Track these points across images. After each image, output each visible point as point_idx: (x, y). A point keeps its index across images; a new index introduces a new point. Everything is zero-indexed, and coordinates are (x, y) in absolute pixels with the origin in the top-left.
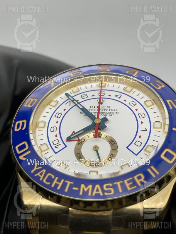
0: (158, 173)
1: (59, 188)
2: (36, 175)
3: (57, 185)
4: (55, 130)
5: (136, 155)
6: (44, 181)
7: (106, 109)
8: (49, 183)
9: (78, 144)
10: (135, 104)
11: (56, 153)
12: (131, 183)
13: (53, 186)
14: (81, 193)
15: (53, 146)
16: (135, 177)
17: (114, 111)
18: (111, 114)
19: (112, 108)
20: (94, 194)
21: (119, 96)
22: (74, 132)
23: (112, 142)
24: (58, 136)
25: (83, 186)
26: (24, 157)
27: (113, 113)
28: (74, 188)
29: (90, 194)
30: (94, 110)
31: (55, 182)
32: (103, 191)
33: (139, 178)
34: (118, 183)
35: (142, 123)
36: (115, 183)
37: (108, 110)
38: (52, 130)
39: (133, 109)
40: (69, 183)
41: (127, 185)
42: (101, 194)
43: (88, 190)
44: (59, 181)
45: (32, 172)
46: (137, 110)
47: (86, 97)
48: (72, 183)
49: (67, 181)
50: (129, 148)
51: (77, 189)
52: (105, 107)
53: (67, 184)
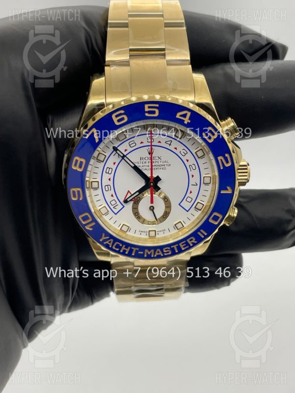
0: (206, 234)
1: (127, 253)
2: (105, 243)
3: (124, 251)
4: (109, 189)
5: (187, 211)
6: (114, 248)
7: (157, 160)
8: (118, 249)
9: (135, 203)
10: (186, 153)
11: (116, 214)
12: (185, 245)
13: (121, 251)
14: (145, 256)
15: (112, 207)
16: (188, 240)
17: (165, 163)
18: (162, 167)
19: (163, 159)
20: (155, 256)
21: (169, 143)
22: (129, 192)
23: (166, 199)
24: (114, 195)
25: (146, 251)
26: (91, 227)
27: (164, 165)
28: (140, 253)
29: (152, 256)
30: (145, 162)
31: (123, 248)
32: (163, 253)
33: (191, 240)
34: (175, 247)
35: (193, 176)
36: (172, 247)
37: (159, 162)
38: (107, 190)
39: (184, 159)
40: (135, 249)
41: (181, 246)
42: (162, 255)
43: (151, 254)
44: (126, 247)
45: (101, 240)
46: (187, 161)
47: (134, 144)
48: (138, 249)
49: (133, 248)
50: (181, 204)
51: (142, 253)
52: (156, 158)
53: (133, 250)
